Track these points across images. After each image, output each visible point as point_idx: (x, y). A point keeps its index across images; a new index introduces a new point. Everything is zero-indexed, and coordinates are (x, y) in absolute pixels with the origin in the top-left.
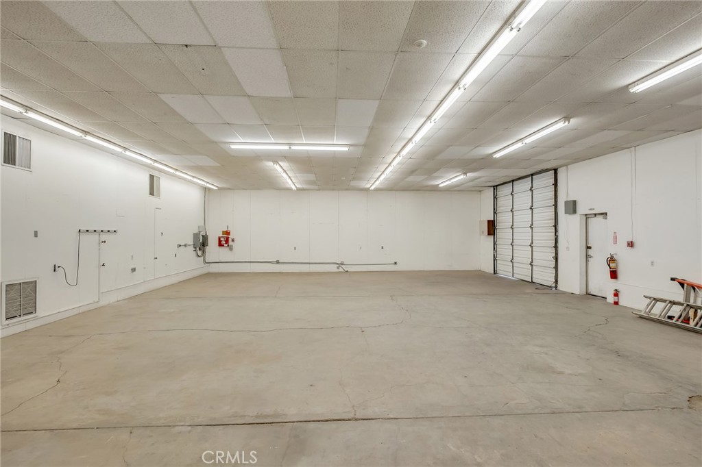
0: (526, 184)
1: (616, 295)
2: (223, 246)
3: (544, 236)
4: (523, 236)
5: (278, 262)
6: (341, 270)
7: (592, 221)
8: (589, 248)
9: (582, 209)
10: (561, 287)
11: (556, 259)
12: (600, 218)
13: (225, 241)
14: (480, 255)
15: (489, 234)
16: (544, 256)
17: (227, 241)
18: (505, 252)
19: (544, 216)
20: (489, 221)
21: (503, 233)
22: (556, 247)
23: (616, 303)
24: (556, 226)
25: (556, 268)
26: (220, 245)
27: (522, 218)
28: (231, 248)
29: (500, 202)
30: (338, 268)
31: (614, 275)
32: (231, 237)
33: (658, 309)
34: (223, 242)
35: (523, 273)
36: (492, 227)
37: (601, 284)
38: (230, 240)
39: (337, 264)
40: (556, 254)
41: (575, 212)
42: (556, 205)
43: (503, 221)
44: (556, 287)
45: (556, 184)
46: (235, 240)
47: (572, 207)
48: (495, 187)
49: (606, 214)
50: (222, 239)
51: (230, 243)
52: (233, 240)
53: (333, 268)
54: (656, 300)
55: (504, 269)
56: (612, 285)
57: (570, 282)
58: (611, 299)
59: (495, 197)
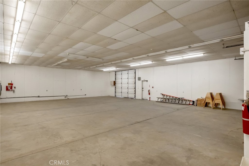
0: (127, 72)
2: (9, 90)
3: (132, 86)
4: (125, 86)
5: (39, 97)
6: (66, 98)
7: (144, 82)
8: (143, 88)
9: (142, 79)
12: (145, 82)
14: (111, 91)
15: (114, 85)
16: (132, 91)
17: (11, 88)
18: (118, 90)
19: (132, 81)
20: (114, 81)
21: (117, 85)
22: (135, 88)
23: (150, 100)
24: (135, 83)
25: (135, 93)
26: (7, 89)
27: (125, 81)
28: (14, 91)
29: (117, 76)
30: (65, 97)
31: (149, 94)
32: (13, 86)
33: (159, 100)
35: (126, 95)
36: (115, 83)
37: (146, 96)
40: (135, 90)
42: (135, 78)
43: (118, 81)
44: (135, 98)
45: (135, 73)
47: (139, 79)
48: (115, 72)
49: (147, 81)
50: (8, 87)
51: (13, 89)
52: (15, 88)
53: (63, 98)
54: (159, 98)
55: (119, 95)
56: (149, 96)
57: (139, 97)
58: (149, 99)
59: (115, 75)
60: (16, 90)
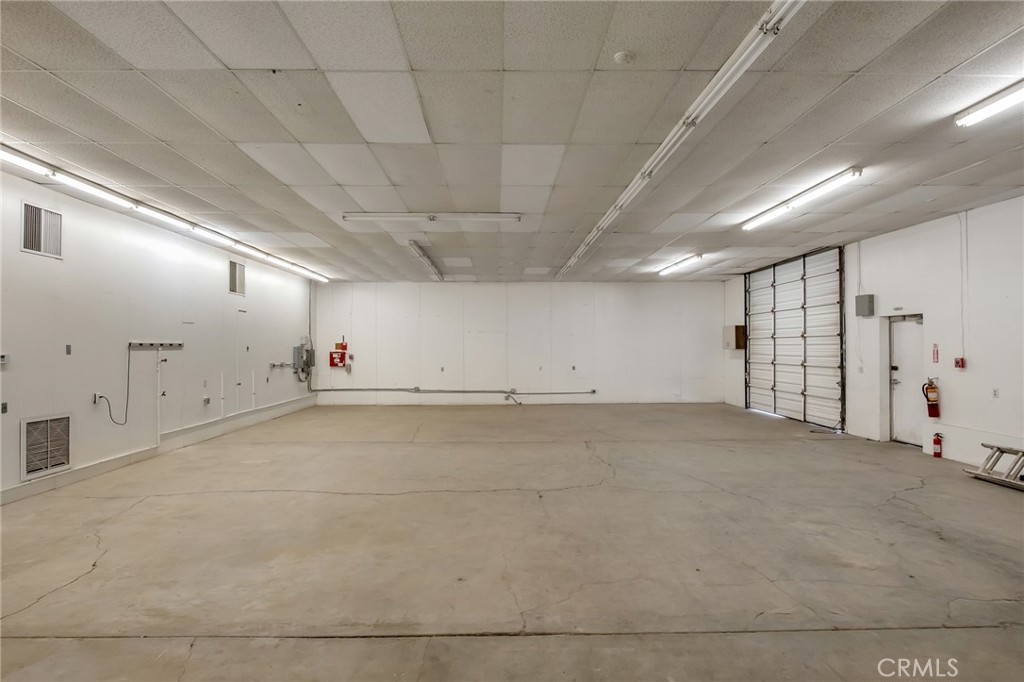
0: (796, 268)
1: (938, 441)
2: (337, 365)
3: (824, 351)
4: (790, 351)
5: (417, 390)
6: (511, 402)
7: (899, 326)
8: (895, 368)
9: (884, 308)
10: (851, 429)
11: (843, 386)
12: (911, 324)
13: (340, 358)
14: (723, 379)
15: (738, 347)
16: (824, 382)
17: (342, 358)
18: (762, 375)
19: (823, 319)
20: (737, 327)
21: (760, 346)
22: (842, 367)
23: (938, 455)
24: (841, 335)
25: (843, 399)
26: (333, 364)
27: (789, 323)
28: (349, 370)
29: (755, 298)
30: (507, 398)
31: (934, 410)
32: (348, 352)
33: (1005, 465)
34: (337, 360)
35: (791, 406)
36: (742, 337)
37: (914, 425)
38: (347, 357)
39: (505, 392)
40: (843, 378)
41: (871, 312)
42: (841, 303)
43: (761, 326)
44: (843, 429)
45: (841, 270)
46: (355, 358)
47: (867, 306)
48: (747, 275)
49: (920, 316)
50: (334, 356)
51: (348, 361)
52: (351, 357)
53: (500, 399)
54: (1002, 450)
55: (762, 408)
56: (931, 426)
57: (866, 422)
58: (929, 448)
59: (746, 291)
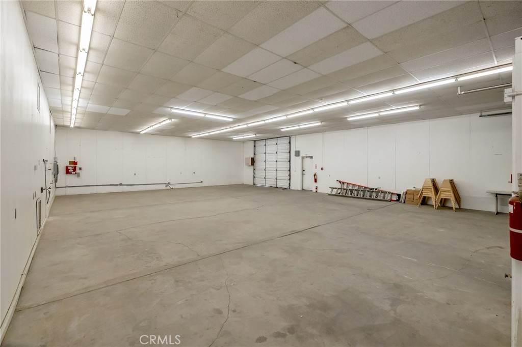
0: (274, 141)
1: (316, 188)
2: (71, 173)
3: (284, 166)
4: (271, 166)
5: (121, 185)
6: (168, 188)
7: (306, 160)
8: (304, 170)
9: (302, 154)
10: (292, 188)
11: (290, 175)
12: (309, 158)
13: (72, 169)
14: (246, 176)
15: (252, 165)
16: (284, 175)
17: (75, 170)
18: (260, 174)
19: (283, 157)
20: (252, 158)
21: (259, 164)
22: (290, 171)
23: (316, 192)
24: (290, 161)
25: (290, 180)
26: (68, 172)
27: (271, 157)
28: (78, 175)
29: (257, 149)
30: (166, 186)
31: (316, 181)
32: (78, 166)
33: (334, 192)
34: (71, 171)
35: (271, 183)
36: (253, 161)
37: (310, 185)
38: (77, 169)
39: (166, 184)
40: (290, 173)
41: (299, 156)
42: (290, 152)
43: (260, 158)
44: (289, 188)
45: (290, 143)
46: (82, 169)
47: (297, 153)
48: (254, 141)
49: (312, 157)
50: (69, 168)
51: (78, 171)
52: (80, 169)
53: (163, 187)
54: (333, 188)
55: (260, 182)
56: (315, 185)
57: (296, 185)
58: (314, 190)
59: (254, 146)
60: (81, 173)
